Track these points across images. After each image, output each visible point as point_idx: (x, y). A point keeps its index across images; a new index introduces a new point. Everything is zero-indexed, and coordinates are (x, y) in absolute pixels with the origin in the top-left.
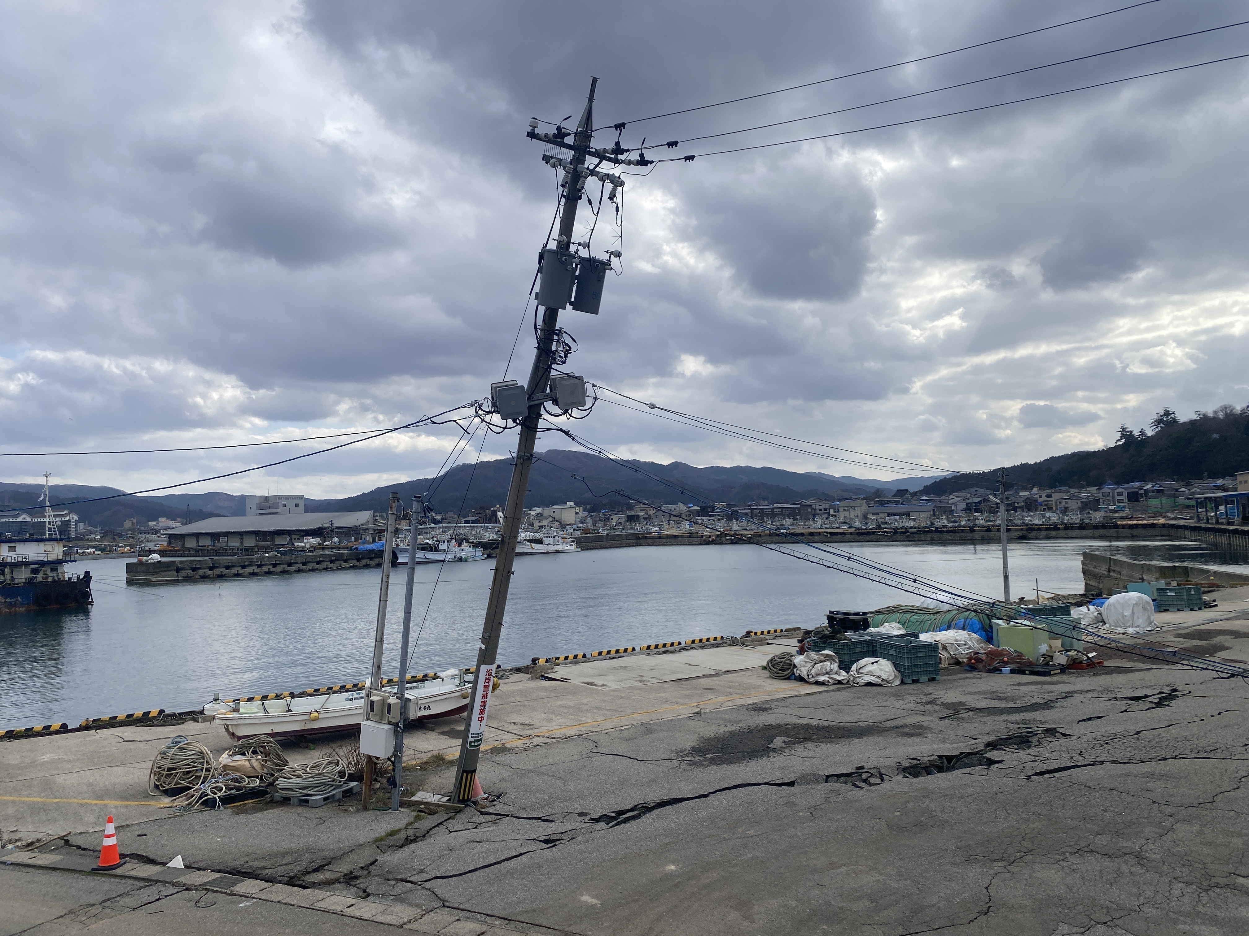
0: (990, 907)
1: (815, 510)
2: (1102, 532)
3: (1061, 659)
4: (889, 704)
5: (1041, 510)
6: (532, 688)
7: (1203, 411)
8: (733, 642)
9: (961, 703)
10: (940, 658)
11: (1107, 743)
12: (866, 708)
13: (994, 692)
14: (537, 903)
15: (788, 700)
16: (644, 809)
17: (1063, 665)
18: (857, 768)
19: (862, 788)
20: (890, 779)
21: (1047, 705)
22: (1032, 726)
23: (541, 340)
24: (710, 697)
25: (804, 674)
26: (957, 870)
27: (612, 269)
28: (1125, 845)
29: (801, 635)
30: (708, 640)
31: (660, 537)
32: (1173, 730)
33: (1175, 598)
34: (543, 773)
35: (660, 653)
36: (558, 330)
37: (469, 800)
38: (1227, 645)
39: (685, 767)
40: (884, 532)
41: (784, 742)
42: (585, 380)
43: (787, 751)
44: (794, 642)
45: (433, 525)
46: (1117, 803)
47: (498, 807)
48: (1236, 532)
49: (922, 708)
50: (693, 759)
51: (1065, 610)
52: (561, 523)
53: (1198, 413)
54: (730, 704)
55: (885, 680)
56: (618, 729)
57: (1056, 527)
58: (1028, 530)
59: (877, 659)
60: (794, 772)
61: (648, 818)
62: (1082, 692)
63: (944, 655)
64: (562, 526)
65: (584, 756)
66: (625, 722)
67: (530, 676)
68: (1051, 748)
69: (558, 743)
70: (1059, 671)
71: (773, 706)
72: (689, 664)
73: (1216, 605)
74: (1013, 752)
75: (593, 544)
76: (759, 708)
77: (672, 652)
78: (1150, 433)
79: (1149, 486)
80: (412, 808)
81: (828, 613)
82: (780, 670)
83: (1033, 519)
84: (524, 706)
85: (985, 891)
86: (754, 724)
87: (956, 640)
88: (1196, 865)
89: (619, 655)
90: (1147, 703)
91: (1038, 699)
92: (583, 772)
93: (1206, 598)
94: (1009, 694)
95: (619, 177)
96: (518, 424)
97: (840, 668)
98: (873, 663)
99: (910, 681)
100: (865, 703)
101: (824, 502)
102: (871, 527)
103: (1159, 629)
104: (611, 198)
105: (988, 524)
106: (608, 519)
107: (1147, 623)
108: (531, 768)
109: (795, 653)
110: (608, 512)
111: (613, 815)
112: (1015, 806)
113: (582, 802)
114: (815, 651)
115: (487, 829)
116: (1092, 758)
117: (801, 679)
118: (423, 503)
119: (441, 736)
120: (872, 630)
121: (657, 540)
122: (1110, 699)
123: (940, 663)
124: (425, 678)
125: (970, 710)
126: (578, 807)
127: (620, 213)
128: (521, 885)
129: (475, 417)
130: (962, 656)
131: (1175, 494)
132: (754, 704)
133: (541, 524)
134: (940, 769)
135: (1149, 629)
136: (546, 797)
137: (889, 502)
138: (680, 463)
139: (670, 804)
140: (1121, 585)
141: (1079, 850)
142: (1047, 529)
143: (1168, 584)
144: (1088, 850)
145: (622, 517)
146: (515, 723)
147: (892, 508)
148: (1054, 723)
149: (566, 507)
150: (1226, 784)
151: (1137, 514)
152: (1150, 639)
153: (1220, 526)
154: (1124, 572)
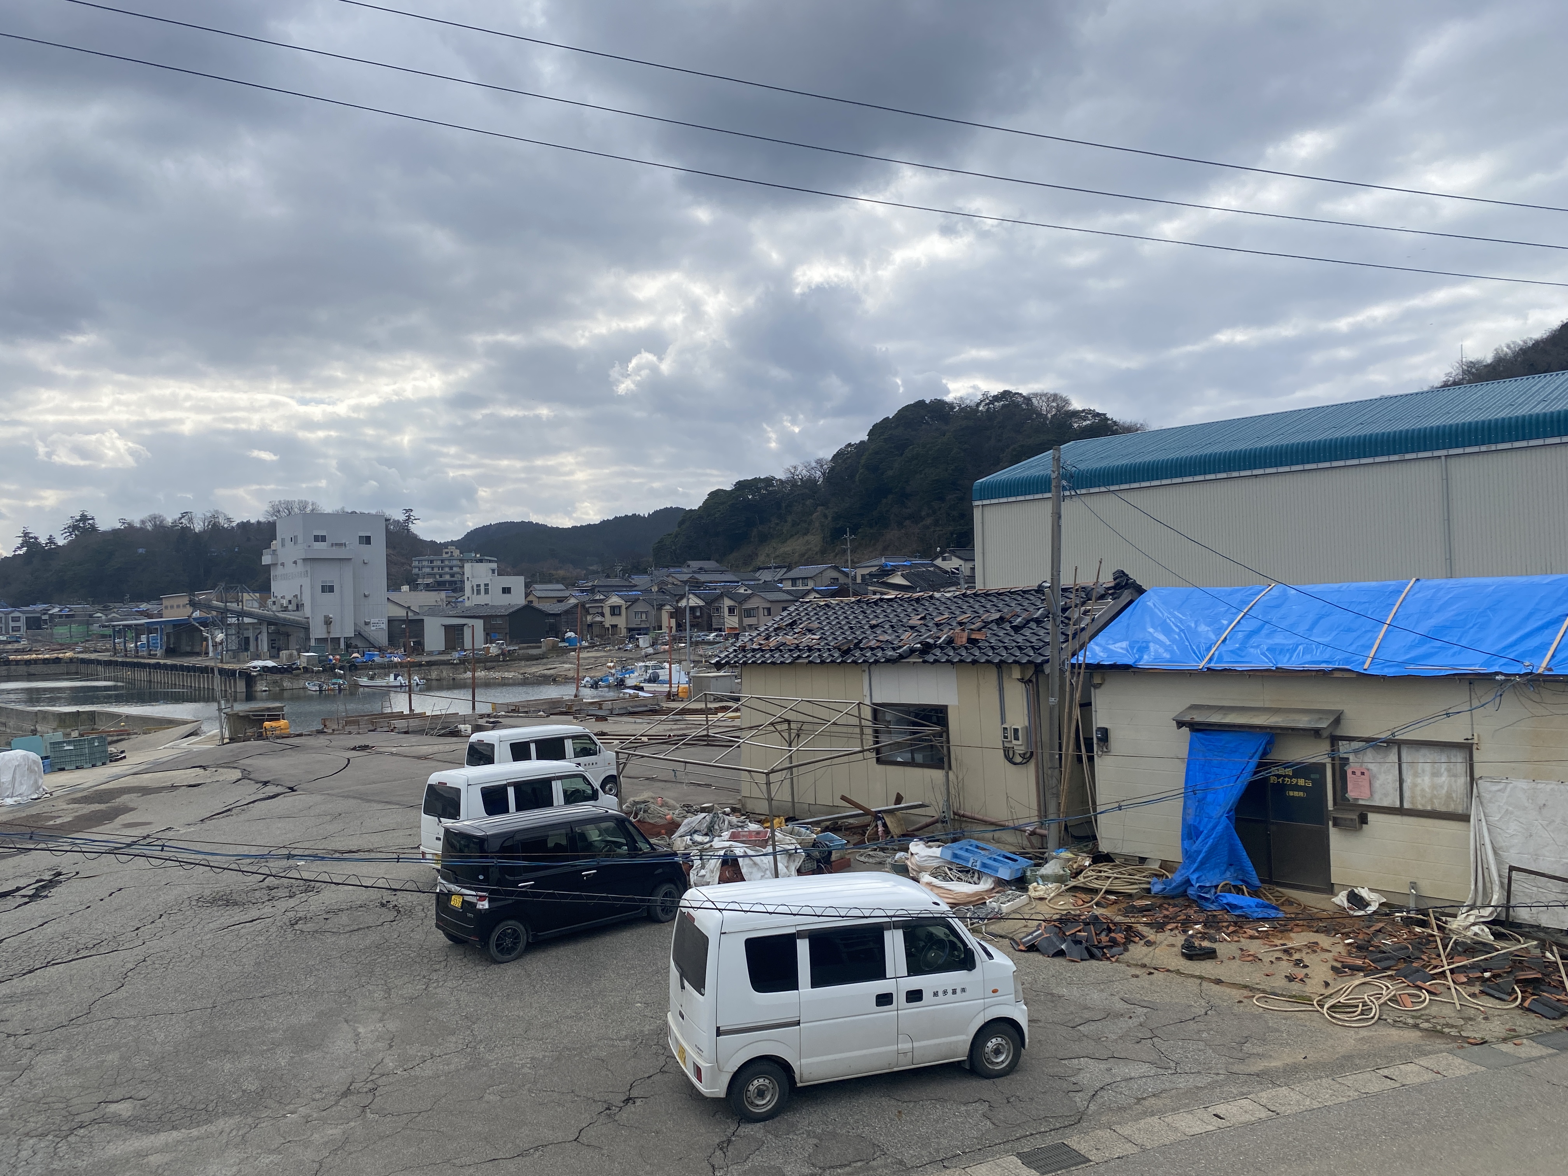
7: (129, 519)
32: (48, 929)
33: (74, 752)
38: (131, 805)
48: (157, 666)
53: (122, 521)
73: (125, 757)
78: (61, 542)
79: (56, 610)
88: (56, 1106)
90: (18, 898)
93: (112, 749)
103: (48, 795)
107: (33, 789)
131: (89, 620)
135: (35, 796)
140: (4, 741)
143: (67, 735)
150: (108, 984)
151: (37, 646)
152: (34, 811)
153: (140, 660)
154: (11, 723)
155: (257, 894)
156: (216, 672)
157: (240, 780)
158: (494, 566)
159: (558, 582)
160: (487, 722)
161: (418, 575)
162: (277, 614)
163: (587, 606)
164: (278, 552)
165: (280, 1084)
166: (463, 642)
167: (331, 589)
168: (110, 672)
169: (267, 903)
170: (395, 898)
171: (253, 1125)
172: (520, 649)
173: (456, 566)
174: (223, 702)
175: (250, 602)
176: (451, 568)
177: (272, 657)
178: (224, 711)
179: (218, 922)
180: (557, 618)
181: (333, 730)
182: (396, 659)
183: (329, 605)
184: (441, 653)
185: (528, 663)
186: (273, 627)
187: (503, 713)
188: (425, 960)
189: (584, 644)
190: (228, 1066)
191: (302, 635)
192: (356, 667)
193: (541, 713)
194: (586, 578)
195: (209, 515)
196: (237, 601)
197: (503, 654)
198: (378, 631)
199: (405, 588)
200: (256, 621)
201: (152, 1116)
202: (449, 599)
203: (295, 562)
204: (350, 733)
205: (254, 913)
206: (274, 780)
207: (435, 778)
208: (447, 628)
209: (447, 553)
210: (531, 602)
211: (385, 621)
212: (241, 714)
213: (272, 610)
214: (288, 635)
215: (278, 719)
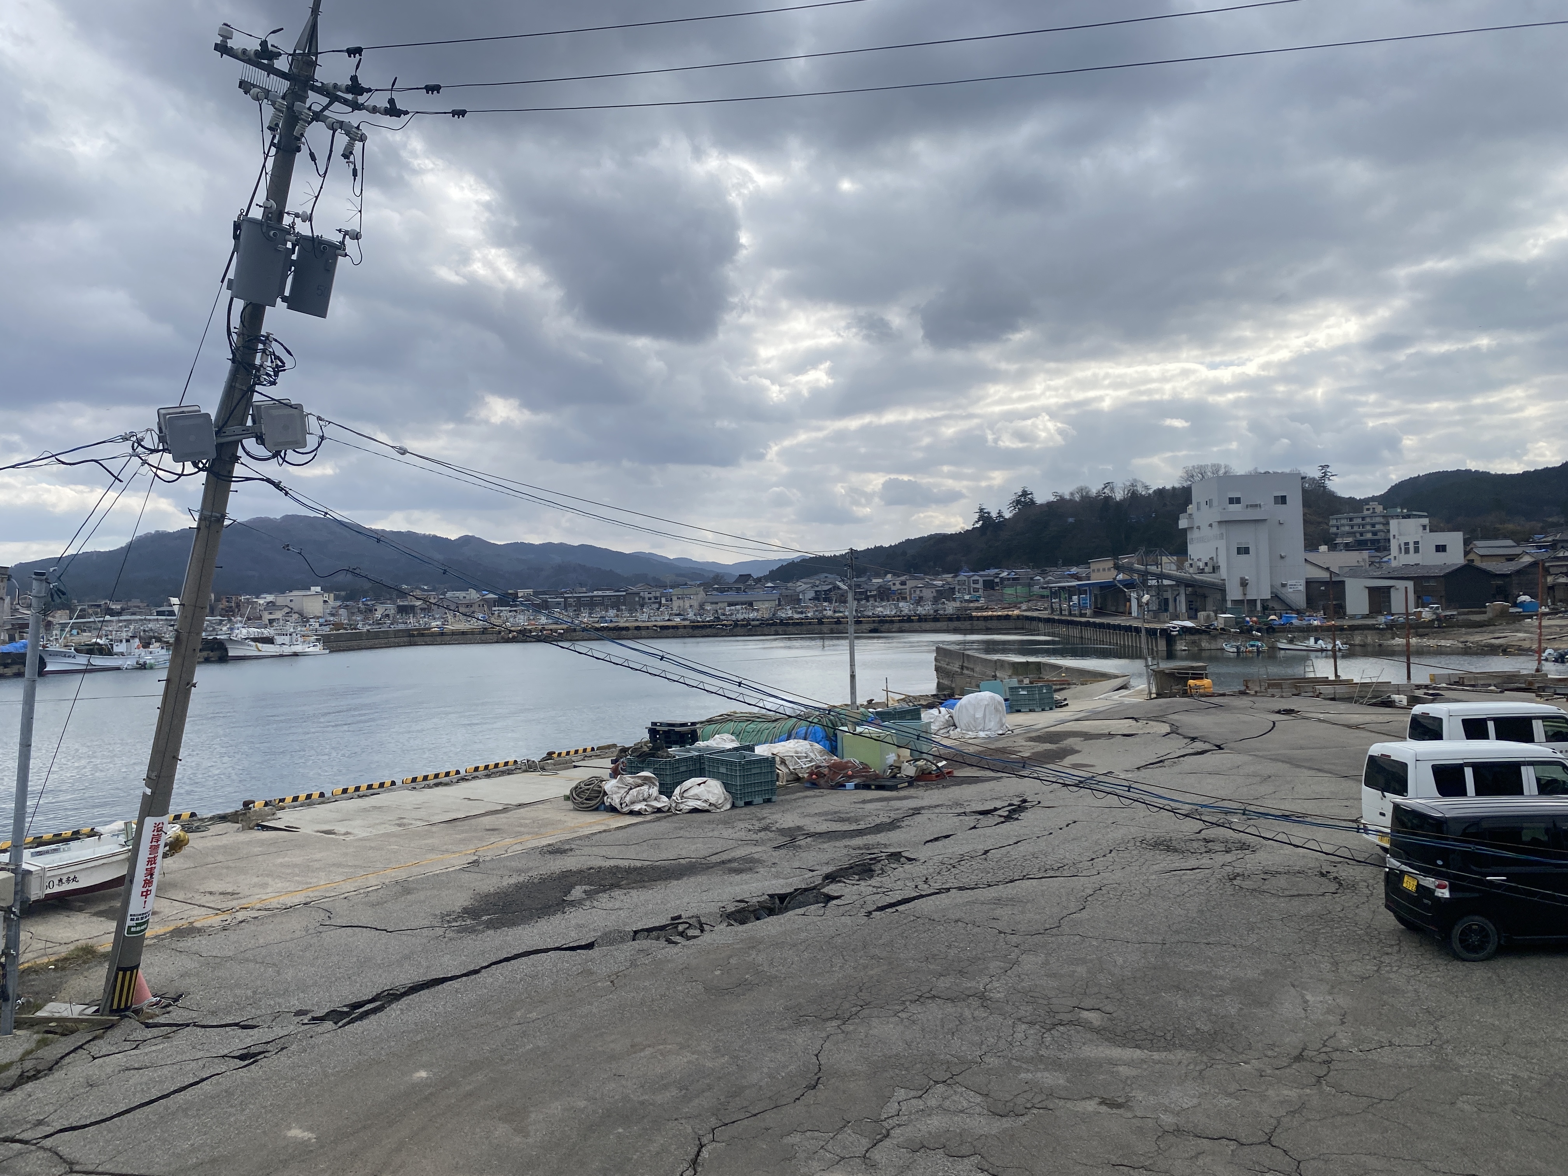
0: (819, 1078)
1: (644, 598)
2: (956, 624)
3: (909, 770)
4: (716, 834)
5: (894, 600)
6: (242, 843)
7: (1060, 492)
8: (530, 767)
9: (799, 828)
10: (778, 775)
11: (954, 867)
12: (688, 840)
13: (836, 813)
14: (220, 1149)
15: (594, 838)
16: (392, 997)
17: (911, 777)
18: (673, 919)
19: (676, 943)
20: (712, 928)
21: (893, 825)
22: (876, 851)
23: (237, 348)
24: (493, 840)
25: (616, 802)
26: (784, 1036)
27: (346, 255)
28: (969, 985)
29: (615, 754)
30: (496, 765)
31: (442, 634)
32: (1022, 847)
33: (1027, 697)
34: (247, 960)
35: (429, 787)
36: (263, 336)
37: (127, 1008)
38: (1077, 748)
39: (452, 935)
40: (723, 625)
41: (585, 892)
42: (306, 410)
43: (588, 903)
44: (607, 763)
45: (108, 618)
46: (962, 936)
47: (173, 1014)
48: (1087, 624)
49: (755, 837)
50: (464, 923)
51: (915, 714)
52: (301, 615)
53: (1055, 494)
54: (519, 847)
55: (714, 805)
56: (362, 891)
57: (909, 619)
58: (880, 622)
59: (705, 779)
60: (594, 930)
61: (394, 1009)
62: (930, 807)
63: (782, 770)
64: (304, 619)
65: (310, 932)
66: (373, 880)
67: (240, 825)
68: (894, 876)
69: (274, 915)
70: (906, 784)
71: (573, 846)
72: (469, 799)
73: (1067, 704)
74: (853, 885)
75: (349, 644)
76: (556, 851)
77: (446, 784)
78: (1007, 515)
79: (1004, 574)
80: (36, 1028)
81: (650, 726)
82: (586, 799)
83: (885, 609)
84: (228, 868)
85: (814, 1059)
86: (549, 872)
87: (797, 752)
88: (1040, 1001)
89: (371, 791)
90: (996, 817)
91: (884, 819)
92: (307, 954)
93: (1057, 696)
94: (853, 815)
95: (358, 128)
96: (200, 470)
97: (661, 793)
98: (699, 785)
99: (742, 803)
100: (687, 834)
101: (655, 589)
102: (708, 619)
103: (1010, 732)
104: (346, 156)
105: (837, 615)
106: (371, 610)
107: (999, 726)
108: (231, 954)
109: (607, 777)
110: (371, 600)
111: (345, 1009)
112: (853, 950)
113: (301, 995)
114: (631, 773)
115: (154, 1048)
116: (938, 886)
117: (613, 809)
118: (49, 583)
119: (95, 919)
120: (700, 744)
121: (438, 639)
122: (959, 815)
123: (778, 780)
124: (76, 836)
125: (809, 835)
126: (295, 1004)
127: (359, 178)
128: (198, 1124)
129: (131, 456)
130: (803, 771)
131: (1031, 582)
132: (550, 845)
133: (272, 617)
134: (771, 912)
135: (1001, 732)
136: (249, 993)
137: (730, 589)
138: (473, 537)
139: (428, 988)
140: (974, 683)
141: (921, 996)
142: (900, 621)
143: (1021, 681)
144: (930, 995)
145: (391, 609)
146: (211, 893)
147: (732, 596)
148: (900, 845)
149: (309, 593)
150: (1072, 904)
151: (992, 605)
152: (1000, 744)
153: (1072, 618)
154: (977, 669)
155: (1195, 845)
156: (1143, 632)
157: (1169, 734)
158: (1426, 521)
159: (1505, 537)
160: (1426, 694)
161: (1336, 534)
162: (1194, 576)
163: (1547, 564)
164: (1194, 516)
165: (1230, 1031)
166: (1390, 606)
167: (1246, 551)
168: (1049, 628)
169: (1205, 855)
170: (1335, 869)
171: (1209, 1065)
172: (1459, 614)
173: (1379, 523)
174: (1149, 659)
175: (1168, 564)
176: (1373, 525)
177: (1190, 618)
178: (1152, 668)
179: (1161, 865)
180: (1507, 580)
181: (1256, 692)
182: (1316, 623)
183: (1244, 567)
184: (1364, 617)
185: (1471, 630)
186: (1190, 589)
187: (1444, 685)
188: (1375, 941)
189: (1544, 609)
190: (1181, 1002)
191: (1219, 597)
192: (1274, 629)
193: (1492, 688)
194: (1544, 531)
195: (1128, 484)
196: (1157, 564)
197: (1438, 619)
198: (1296, 593)
199: (1323, 548)
200: (1174, 583)
201: (1119, 1032)
202: (1373, 559)
203: (1211, 525)
204: (1273, 696)
205: (1192, 862)
206: (1202, 737)
207: (1377, 749)
208: (1372, 590)
209: (1368, 509)
210: (1473, 561)
211: (1303, 582)
212: (1167, 671)
213: (1189, 573)
214: (1205, 597)
215: (1202, 678)
